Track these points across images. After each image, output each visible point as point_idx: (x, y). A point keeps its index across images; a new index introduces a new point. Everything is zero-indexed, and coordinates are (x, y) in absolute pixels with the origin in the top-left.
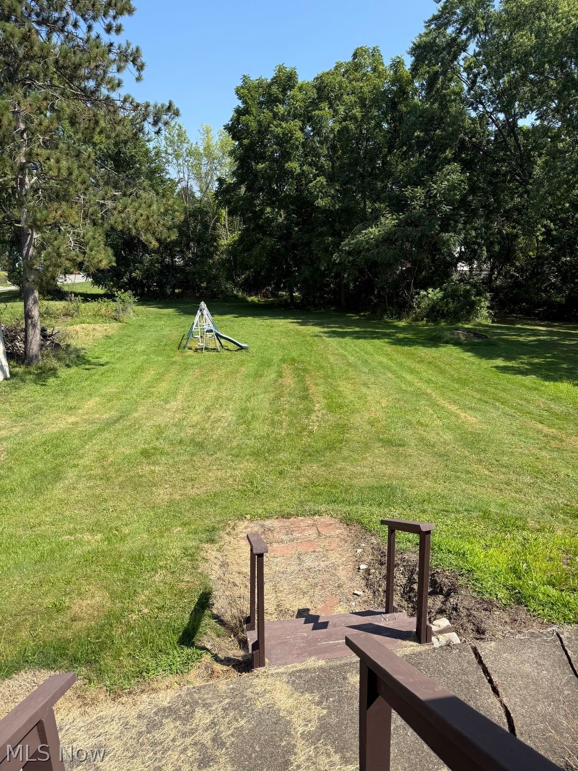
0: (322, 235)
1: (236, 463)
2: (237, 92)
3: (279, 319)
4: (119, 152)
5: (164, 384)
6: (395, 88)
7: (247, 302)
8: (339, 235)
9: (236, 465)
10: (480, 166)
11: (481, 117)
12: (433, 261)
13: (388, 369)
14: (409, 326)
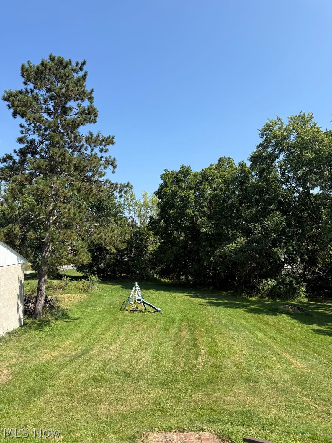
0: (205, 246)
1: (150, 389)
2: (162, 176)
3: (180, 293)
4: (100, 204)
5: (110, 333)
6: (242, 175)
7: (162, 282)
8: (214, 247)
9: (150, 391)
10: (292, 213)
11: (290, 189)
12: (269, 263)
13: (247, 328)
14: (258, 301)
